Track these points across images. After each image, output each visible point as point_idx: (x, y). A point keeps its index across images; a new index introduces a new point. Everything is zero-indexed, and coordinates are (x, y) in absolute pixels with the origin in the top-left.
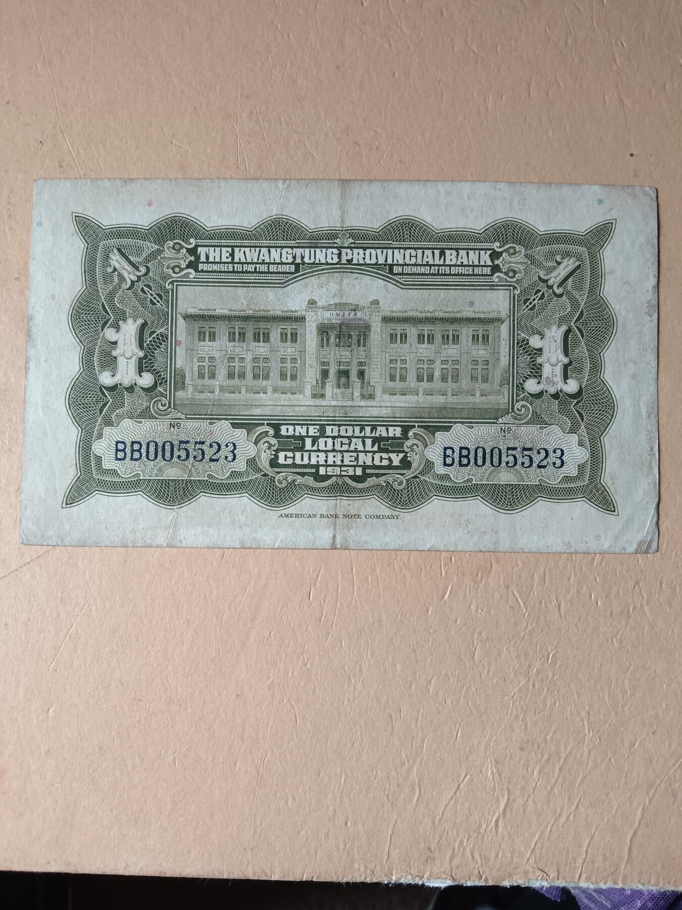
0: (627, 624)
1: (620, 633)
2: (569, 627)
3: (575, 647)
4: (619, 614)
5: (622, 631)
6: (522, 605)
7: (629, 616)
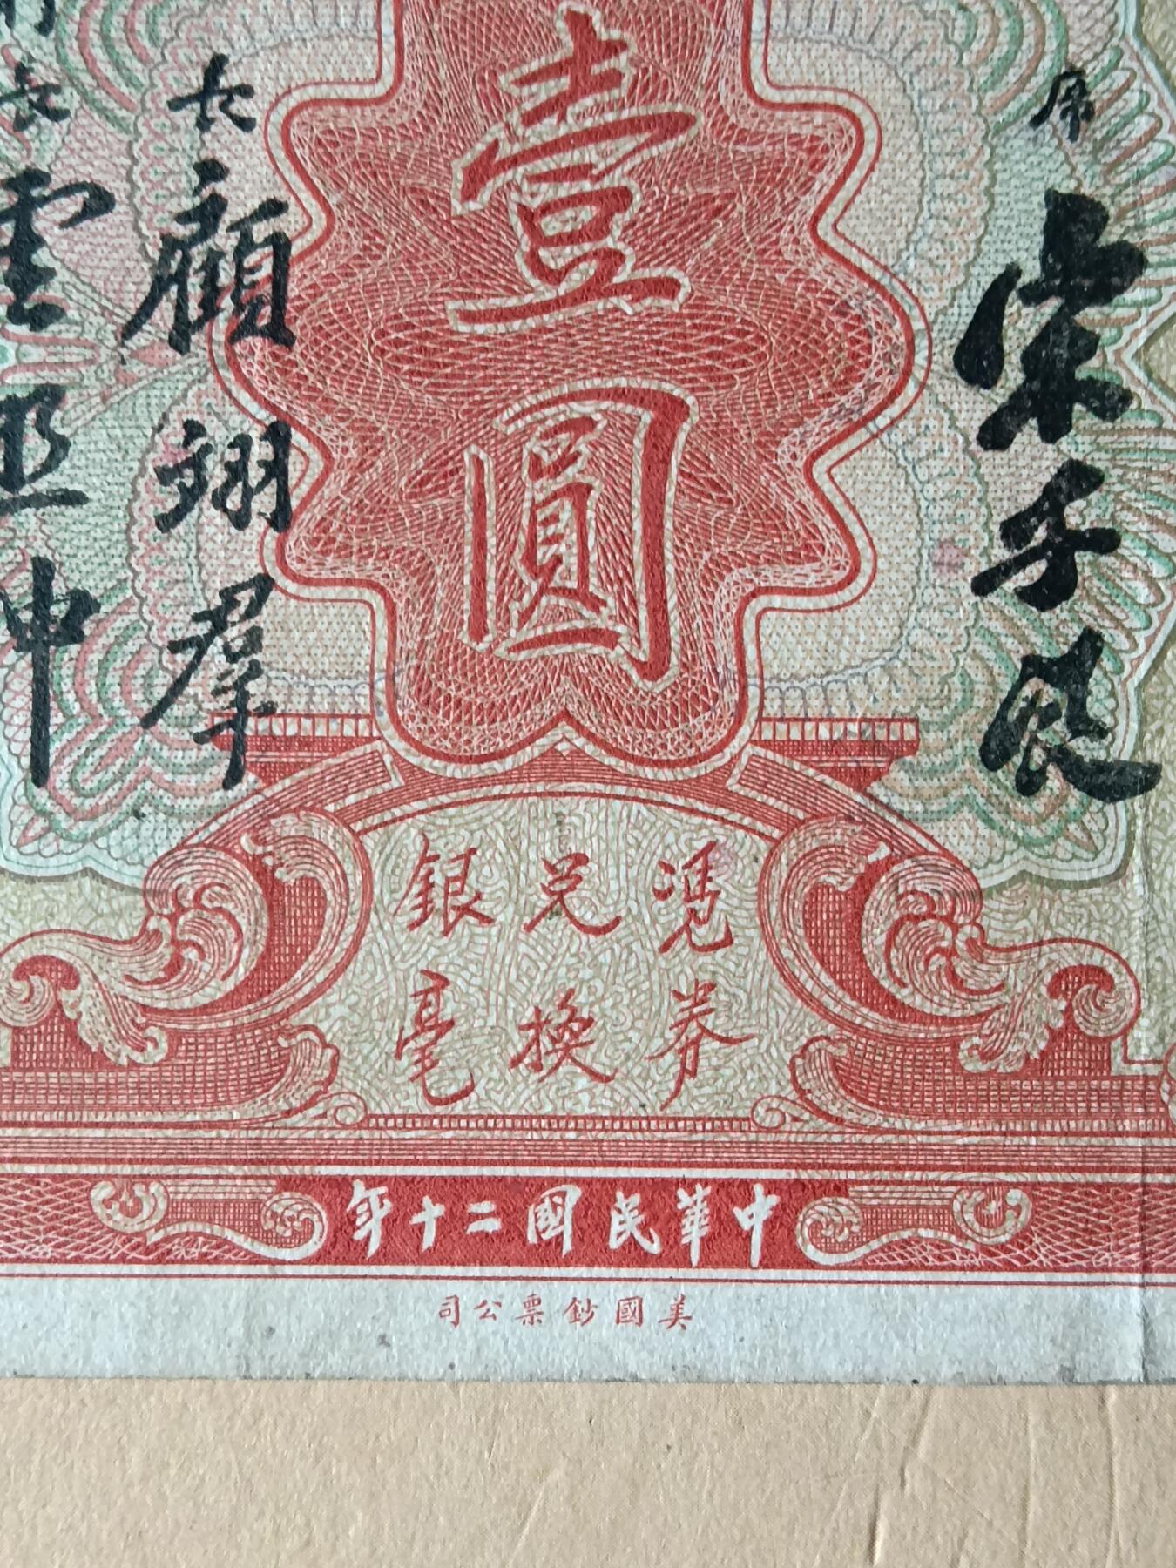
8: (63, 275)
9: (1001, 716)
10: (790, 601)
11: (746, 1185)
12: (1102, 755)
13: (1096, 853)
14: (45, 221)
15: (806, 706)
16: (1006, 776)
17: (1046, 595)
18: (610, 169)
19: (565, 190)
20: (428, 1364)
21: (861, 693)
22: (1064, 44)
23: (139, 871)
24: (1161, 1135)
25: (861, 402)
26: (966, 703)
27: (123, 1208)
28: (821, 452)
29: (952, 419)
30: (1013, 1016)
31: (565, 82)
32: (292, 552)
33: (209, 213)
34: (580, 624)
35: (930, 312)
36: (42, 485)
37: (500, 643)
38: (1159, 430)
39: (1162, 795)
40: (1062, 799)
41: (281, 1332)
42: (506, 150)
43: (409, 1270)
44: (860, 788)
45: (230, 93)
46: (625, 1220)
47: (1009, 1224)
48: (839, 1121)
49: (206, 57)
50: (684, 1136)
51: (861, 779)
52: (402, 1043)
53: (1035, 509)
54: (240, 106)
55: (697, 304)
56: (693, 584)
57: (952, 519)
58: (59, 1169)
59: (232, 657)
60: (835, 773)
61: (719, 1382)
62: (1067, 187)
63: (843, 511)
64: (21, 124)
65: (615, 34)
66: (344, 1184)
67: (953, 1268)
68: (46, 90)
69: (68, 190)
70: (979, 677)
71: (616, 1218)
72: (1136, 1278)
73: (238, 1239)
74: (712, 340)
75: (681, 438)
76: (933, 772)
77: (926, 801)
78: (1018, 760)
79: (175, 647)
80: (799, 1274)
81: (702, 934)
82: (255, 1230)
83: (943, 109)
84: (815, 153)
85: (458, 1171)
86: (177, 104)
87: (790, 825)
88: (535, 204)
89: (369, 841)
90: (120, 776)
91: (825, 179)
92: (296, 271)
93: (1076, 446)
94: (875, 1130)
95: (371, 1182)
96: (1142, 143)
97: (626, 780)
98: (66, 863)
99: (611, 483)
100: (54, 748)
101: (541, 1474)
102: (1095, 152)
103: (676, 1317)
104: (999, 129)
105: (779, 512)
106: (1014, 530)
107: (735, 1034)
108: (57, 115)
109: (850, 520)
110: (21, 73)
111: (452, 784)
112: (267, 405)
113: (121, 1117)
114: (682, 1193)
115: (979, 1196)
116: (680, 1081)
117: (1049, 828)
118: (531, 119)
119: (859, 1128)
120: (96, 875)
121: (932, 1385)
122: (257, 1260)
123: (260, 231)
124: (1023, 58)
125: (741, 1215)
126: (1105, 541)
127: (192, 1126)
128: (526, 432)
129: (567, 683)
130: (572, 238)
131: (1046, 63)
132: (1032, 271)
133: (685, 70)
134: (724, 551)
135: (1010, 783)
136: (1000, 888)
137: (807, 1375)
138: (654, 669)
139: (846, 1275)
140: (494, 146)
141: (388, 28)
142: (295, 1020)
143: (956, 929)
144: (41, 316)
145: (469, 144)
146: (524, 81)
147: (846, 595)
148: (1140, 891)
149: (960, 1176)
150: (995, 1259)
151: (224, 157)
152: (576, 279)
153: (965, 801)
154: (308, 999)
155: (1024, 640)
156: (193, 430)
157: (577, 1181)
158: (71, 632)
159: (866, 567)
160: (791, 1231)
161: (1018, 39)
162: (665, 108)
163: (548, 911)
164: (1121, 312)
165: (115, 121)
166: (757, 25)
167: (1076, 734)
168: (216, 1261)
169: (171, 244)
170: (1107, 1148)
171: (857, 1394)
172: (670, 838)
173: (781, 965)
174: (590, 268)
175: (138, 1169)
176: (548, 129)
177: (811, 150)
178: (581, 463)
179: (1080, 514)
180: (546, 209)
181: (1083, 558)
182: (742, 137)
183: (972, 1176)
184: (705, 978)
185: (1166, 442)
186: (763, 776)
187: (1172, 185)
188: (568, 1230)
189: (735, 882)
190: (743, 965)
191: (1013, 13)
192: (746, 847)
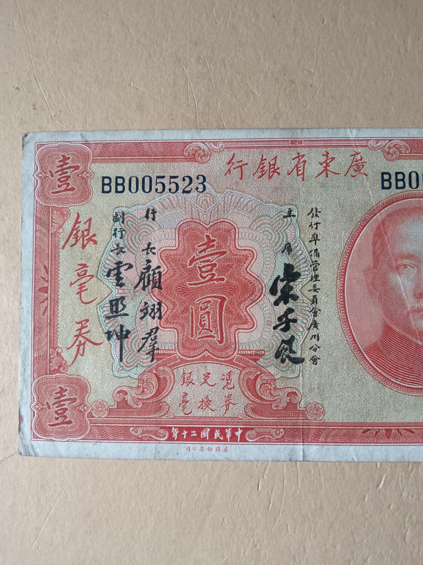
8: (125, 278)
9: (278, 350)
10: (243, 331)
11: (237, 428)
12: (295, 356)
13: (294, 373)
14: (122, 269)
15: (246, 348)
16: (279, 360)
17: (286, 329)
18: (213, 260)
19: (206, 264)
20: (185, 458)
21: (255, 346)
22: (287, 239)
23: (137, 376)
24: (306, 420)
25: (254, 298)
26: (272, 348)
27: (135, 432)
28: (248, 306)
29: (269, 301)
30: (281, 400)
31: (206, 246)
32: (162, 323)
33: (148, 268)
34: (209, 335)
35: (265, 283)
36: (122, 313)
37: (196, 338)
38: (303, 303)
39: (305, 363)
40: (288, 364)
41: (161, 452)
42: (196, 257)
43: (182, 442)
44: (255, 362)
45: (152, 248)
46: (217, 434)
47: (281, 435)
48: (252, 418)
49: (148, 242)
50: (227, 420)
51: (255, 360)
52: (180, 404)
53: (283, 316)
54: (153, 251)
55: (228, 282)
56: (227, 328)
57: (269, 317)
58: (125, 425)
59: (152, 340)
60: (251, 359)
61: (233, 461)
62: (288, 263)
63: (252, 316)
64: (118, 254)
65: (214, 238)
66: (171, 428)
67: (271, 442)
68: (122, 248)
69: (126, 264)
70: (274, 343)
71: (215, 434)
72: (302, 444)
73: (154, 437)
74: (230, 288)
75: (225, 304)
76: (267, 359)
77: (266, 364)
78: (281, 357)
79: (143, 339)
80: (246, 443)
81: (229, 386)
82: (156, 435)
83: (267, 250)
84: (246, 257)
85: (189, 426)
86: (143, 250)
87: (244, 368)
88: (201, 266)
89: (175, 371)
90: (134, 360)
91: (248, 262)
92: (162, 277)
93: (290, 305)
94: (258, 419)
95: (175, 428)
96: (301, 255)
97: (217, 360)
98: (126, 375)
99: (214, 311)
100: (123, 356)
101: (204, 476)
102: (292, 257)
103: (226, 450)
104: (276, 253)
105: (241, 316)
106: (280, 319)
107: (235, 403)
108: (124, 252)
109: (253, 317)
110: (118, 245)
111: (188, 361)
112: (158, 299)
113: (134, 417)
114: (226, 430)
115: (275, 430)
116: (226, 411)
117: (286, 369)
118: (200, 252)
119: (256, 419)
120: (130, 377)
121: (268, 461)
122: (157, 440)
123: (157, 271)
124: (280, 241)
125: (236, 433)
126: (295, 321)
127: (146, 418)
128: (200, 303)
129: (207, 344)
130: (207, 272)
131: (284, 242)
132: (282, 276)
133: (225, 244)
134: (232, 322)
135: (280, 361)
136: (278, 379)
137: (247, 460)
138: (221, 342)
139: (254, 443)
140: (194, 257)
141: (177, 238)
142: (163, 401)
143: (271, 385)
144: (122, 285)
145: (190, 257)
146: (199, 246)
147: (252, 330)
148: (301, 379)
149: (272, 427)
150: (279, 441)
151: (151, 259)
152: (208, 278)
153: (273, 364)
154: (165, 397)
155: (281, 337)
156: (146, 303)
157: (209, 428)
158: (126, 336)
159: (256, 325)
160: (245, 436)
161: (279, 238)
162: (222, 250)
163: (204, 383)
164: (297, 283)
165: (133, 253)
166: (237, 237)
167: (290, 353)
168: (150, 440)
169: (142, 273)
170: (297, 422)
171: (256, 463)
172: (224, 370)
173: (242, 391)
174: (210, 276)
175: (137, 425)
176: (203, 254)
177: (245, 257)
178: (209, 308)
179: (290, 316)
180: (203, 267)
181: (291, 324)
182: (234, 255)
183: (274, 427)
184: (230, 394)
185: (305, 305)
186: (239, 360)
187: (305, 262)
188: (208, 436)
189: (235, 377)
190: (236, 392)
191: (279, 234)
192: (237, 371)
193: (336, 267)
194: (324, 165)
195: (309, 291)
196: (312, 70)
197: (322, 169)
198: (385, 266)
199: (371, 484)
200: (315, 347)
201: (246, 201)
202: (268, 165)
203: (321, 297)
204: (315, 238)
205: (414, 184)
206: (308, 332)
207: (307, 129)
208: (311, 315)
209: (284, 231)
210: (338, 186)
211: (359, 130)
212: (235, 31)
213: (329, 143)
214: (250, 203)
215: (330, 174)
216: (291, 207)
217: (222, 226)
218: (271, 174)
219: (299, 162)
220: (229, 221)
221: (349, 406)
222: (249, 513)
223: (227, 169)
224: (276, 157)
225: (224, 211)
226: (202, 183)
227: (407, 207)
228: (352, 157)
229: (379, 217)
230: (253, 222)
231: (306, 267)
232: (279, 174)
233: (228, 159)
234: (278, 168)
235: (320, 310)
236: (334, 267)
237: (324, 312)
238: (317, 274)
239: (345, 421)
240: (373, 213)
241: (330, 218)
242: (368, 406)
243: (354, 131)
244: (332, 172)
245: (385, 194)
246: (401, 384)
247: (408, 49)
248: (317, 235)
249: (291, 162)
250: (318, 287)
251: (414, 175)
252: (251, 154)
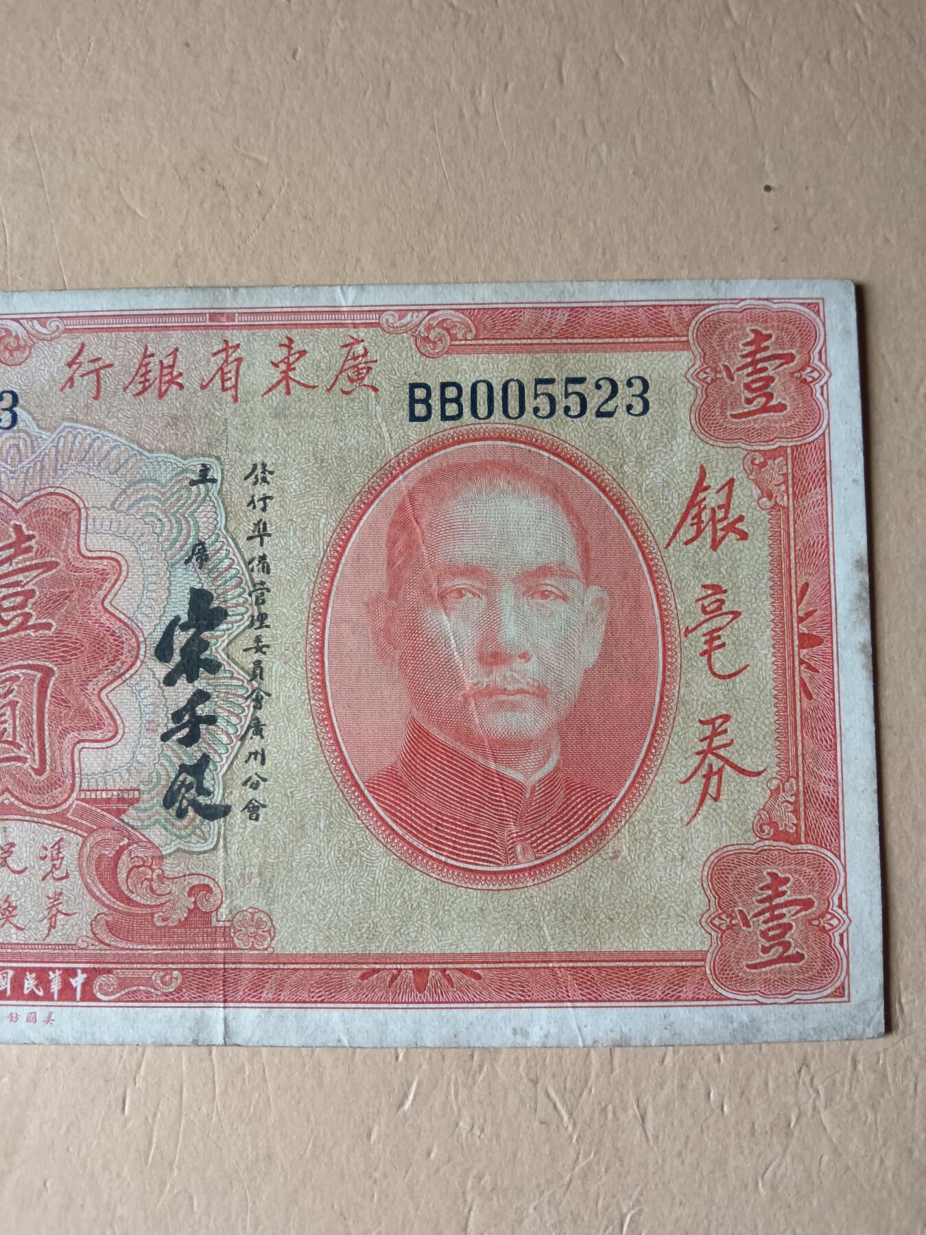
0: (785, 1151)
1: (771, 1169)
2: (664, 1160)
3: (678, 1201)
4: (768, 1129)
5: (775, 1164)
6: (566, 1117)
7: (789, 1134)
9: (171, 788)
10: (92, 745)
11: (75, 970)
12: (209, 802)
13: (206, 840)
15: (97, 785)
16: (172, 811)
17: (189, 741)
18: (28, 582)
19: (11, 591)
21: (118, 780)
22: (197, 533)
24: (230, 949)
25: (119, 668)
26: (158, 783)
28: (104, 687)
29: (154, 674)
30: (174, 904)
31: (12, 551)
34: (13, 755)
35: (146, 634)
38: (232, 678)
39: (231, 817)
40: (193, 820)
44: (117, 817)
46: (30, 983)
47: (173, 984)
48: (109, 945)
50: (51, 951)
51: (118, 812)
53: (184, 708)
55: (59, 632)
56: (55, 739)
57: (153, 713)
60: (108, 811)
61: (66, 1045)
62: (198, 586)
63: (112, 710)
65: (31, 532)
67: (152, 1001)
70: (163, 773)
71: (26, 982)
72: (222, 1005)
74: (63, 646)
75: (51, 683)
76: (145, 810)
77: (142, 821)
78: (177, 805)
80: (94, 1004)
81: (57, 874)
83: (152, 558)
84: (103, 575)
87: (91, 831)
88: (0, 595)
91: (107, 585)
93: (200, 684)
94: (123, 949)
96: (227, 570)
97: (30, 814)
99: (25, 700)
102: (208, 574)
103: (49, 1020)
104: (173, 565)
105: (88, 711)
106: (177, 716)
107: (70, 912)
109: (115, 713)
114: (51, 973)
115: (162, 974)
116: (49, 930)
117: (188, 831)
119: (116, 948)
121: (145, 1047)
124: (181, 538)
125: (73, 981)
126: (211, 720)
129: (8, 777)
130: (13, 609)
131: (191, 540)
132: (184, 618)
133: (56, 546)
134: (67, 726)
135: (174, 814)
136: (170, 855)
137: (97, 1042)
138: (39, 772)
139: (112, 1004)
143: (153, 871)
147: (113, 742)
148: (222, 855)
149: (155, 966)
150: (170, 998)
152: (14, 623)
153: (157, 821)
155: (180, 759)
157: (12, 968)
159: (121, 731)
160: (92, 987)
161: (180, 531)
162: (48, 559)
163: (1, 865)
164: (218, 633)
166: (83, 528)
167: (199, 794)
170: (210, 955)
171: (118, 1049)
172: (46, 837)
173: (87, 886)
174: (20, 619)
176: (6, 568)
177: (102, 574)
178: (14, 692)
179: (202, 710)
180: (4, 598)
181: (203, 727)
182: (77, 570)
183: (159, 966)
184: (58, 890)
185: (235, 682)
186: (82, 813)
187: (238, 585)
188: (9, 986)
189: (70, 853)
190: (73, 886)
191: (178, 521)
192: (74, 840)
193: (305, 596)
194: (283, 367)
195: (245, 650)
196: (265, 159)
197: (276, 375)
198: (415, 593)
199: (384, 1100)
200: (255, 778)
201: (106, 448)
202: (158, 367)
203: (272, 664)
204: (261, 531)
205: (482, 410)
206: (242, 745)
207: (246, 287)
208: (248, 707)
209: (192, 514)
210: (313, 415)
211: (363, 289)
212: (101, 79)
213: (292, 319)
214: (115, 452)
215: (294, 387)
216: (207, 460)
217: (52, 504)
218: (164, 388)
219: (226, 361)
220: (67, 493)
221: (329, 915)
222: (104, 1167)
223: (67, 376)
224: (177, 350)
225: (56, 471)
226: (10, 409)
227: (465, 460)
228: (346, 349)
229: (402, 483)
230: (120, 495)
231: (240, 595)
232: (181, 386)
233: (69, 355)
234: (180, 374)
235: (269, 695)
236: (301, 596)
237: (278, 698)
238: (263, 611)
239: (321, 950)
240: (388, 475)
241: (294, 486)
242: (373, 914)
243: (351, 293)
244: (299, 383)
245: (416, 432)
246: (450, 861)
247: (482, 109)
248: (265, 524)
249: (209, 361)
250: (265, 641)
251: (482, 390)
252: (120, 344)
